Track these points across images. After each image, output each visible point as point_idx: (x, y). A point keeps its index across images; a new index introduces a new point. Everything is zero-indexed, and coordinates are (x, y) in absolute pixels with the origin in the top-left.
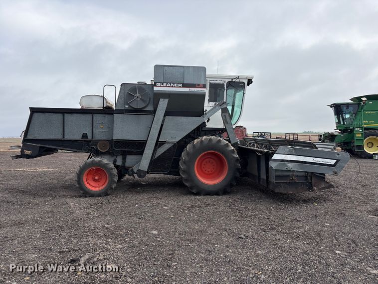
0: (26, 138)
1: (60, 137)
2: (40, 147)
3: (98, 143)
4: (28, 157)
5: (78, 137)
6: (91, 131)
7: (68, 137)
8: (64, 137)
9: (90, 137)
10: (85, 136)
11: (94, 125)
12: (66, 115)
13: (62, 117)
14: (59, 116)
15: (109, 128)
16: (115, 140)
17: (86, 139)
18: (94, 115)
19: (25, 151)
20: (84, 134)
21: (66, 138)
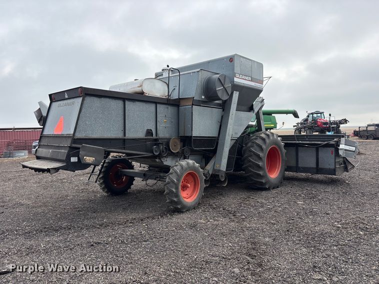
1: (120, 135)
3: (169, 142)
5: (141, 135)
6: (155, 127)
7: (130, 135)
8: (125, 135)
9: (154, 134)
10: (149, 132)
11: (158, 118)
12: (127, 103)
14: (119, 104)
15: (172, 122)
16: (194, 137)
17: (152, 137)
18: (158, 106)
19: (85, 157)
20: (148, 130)
21: (127, 135)
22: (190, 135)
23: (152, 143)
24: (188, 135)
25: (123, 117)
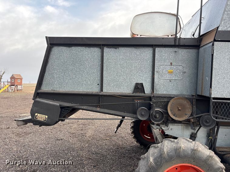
0: (39, 91)
1: (94, 89)
2: (62, 108)
3: (168, 102)
4: (41, 124)
5: (127, 89)
6: (149, 80)
7: (108, 89)
8: (102, 89)
9: (147, 90)
10: (139, 87)
11: (156, 67)
12: (106, 50)
13: (100, 54)
14: (94, 52)
15: (185, 72)
16: (214, 98)
17: (142, 94)
18: (157, 50)
19: (36, 114)
20: (137, 84)
21: (105, 90)
22: (207, 95)
23: (143, 101)
24: (204, 95)
25: (99, 68)
